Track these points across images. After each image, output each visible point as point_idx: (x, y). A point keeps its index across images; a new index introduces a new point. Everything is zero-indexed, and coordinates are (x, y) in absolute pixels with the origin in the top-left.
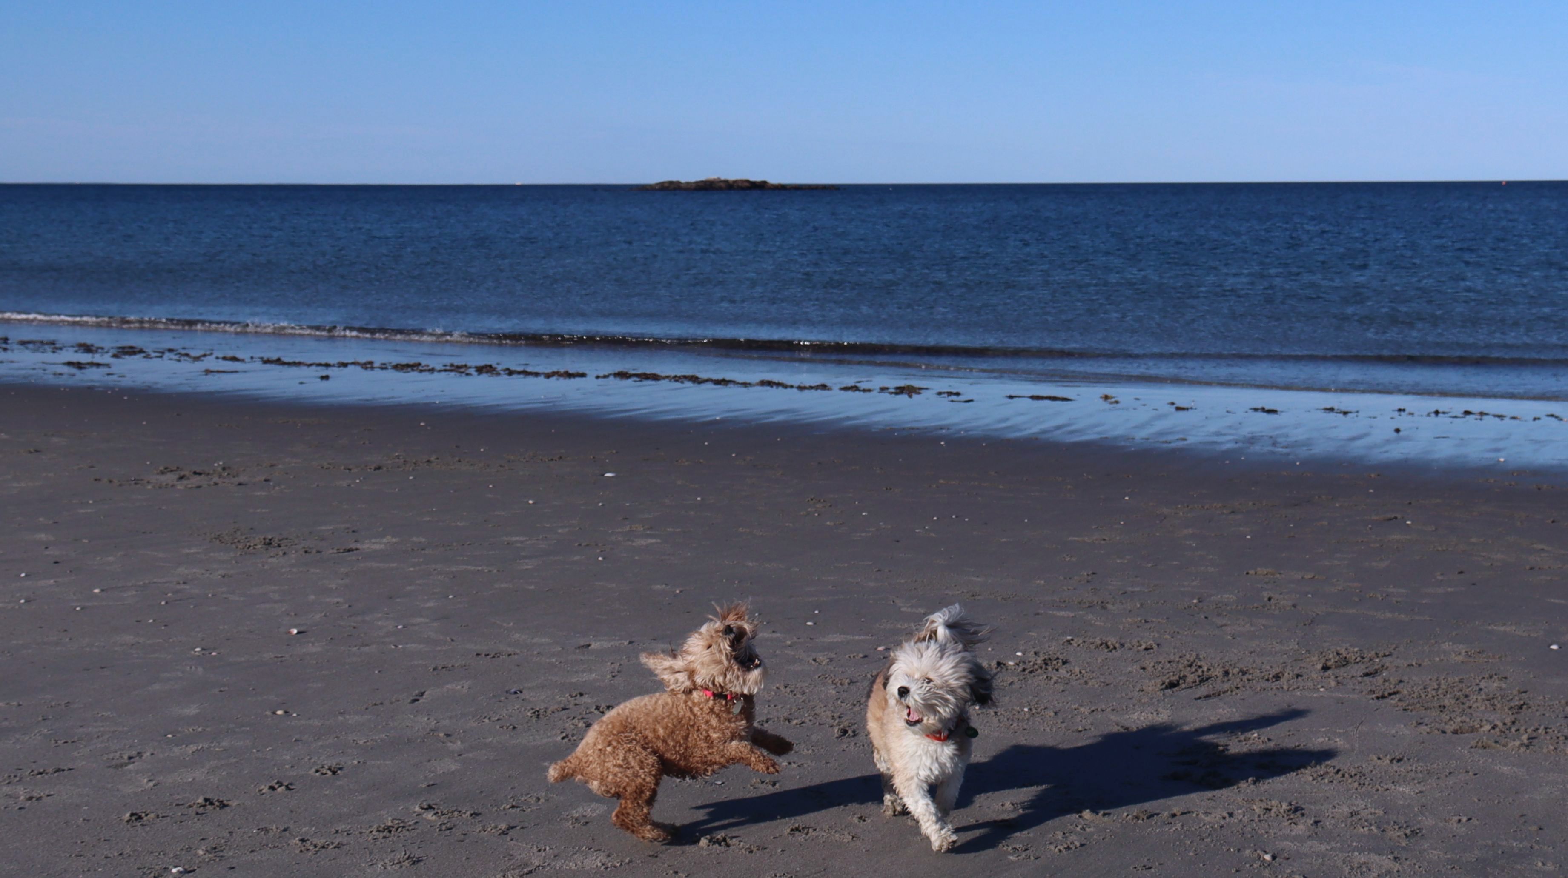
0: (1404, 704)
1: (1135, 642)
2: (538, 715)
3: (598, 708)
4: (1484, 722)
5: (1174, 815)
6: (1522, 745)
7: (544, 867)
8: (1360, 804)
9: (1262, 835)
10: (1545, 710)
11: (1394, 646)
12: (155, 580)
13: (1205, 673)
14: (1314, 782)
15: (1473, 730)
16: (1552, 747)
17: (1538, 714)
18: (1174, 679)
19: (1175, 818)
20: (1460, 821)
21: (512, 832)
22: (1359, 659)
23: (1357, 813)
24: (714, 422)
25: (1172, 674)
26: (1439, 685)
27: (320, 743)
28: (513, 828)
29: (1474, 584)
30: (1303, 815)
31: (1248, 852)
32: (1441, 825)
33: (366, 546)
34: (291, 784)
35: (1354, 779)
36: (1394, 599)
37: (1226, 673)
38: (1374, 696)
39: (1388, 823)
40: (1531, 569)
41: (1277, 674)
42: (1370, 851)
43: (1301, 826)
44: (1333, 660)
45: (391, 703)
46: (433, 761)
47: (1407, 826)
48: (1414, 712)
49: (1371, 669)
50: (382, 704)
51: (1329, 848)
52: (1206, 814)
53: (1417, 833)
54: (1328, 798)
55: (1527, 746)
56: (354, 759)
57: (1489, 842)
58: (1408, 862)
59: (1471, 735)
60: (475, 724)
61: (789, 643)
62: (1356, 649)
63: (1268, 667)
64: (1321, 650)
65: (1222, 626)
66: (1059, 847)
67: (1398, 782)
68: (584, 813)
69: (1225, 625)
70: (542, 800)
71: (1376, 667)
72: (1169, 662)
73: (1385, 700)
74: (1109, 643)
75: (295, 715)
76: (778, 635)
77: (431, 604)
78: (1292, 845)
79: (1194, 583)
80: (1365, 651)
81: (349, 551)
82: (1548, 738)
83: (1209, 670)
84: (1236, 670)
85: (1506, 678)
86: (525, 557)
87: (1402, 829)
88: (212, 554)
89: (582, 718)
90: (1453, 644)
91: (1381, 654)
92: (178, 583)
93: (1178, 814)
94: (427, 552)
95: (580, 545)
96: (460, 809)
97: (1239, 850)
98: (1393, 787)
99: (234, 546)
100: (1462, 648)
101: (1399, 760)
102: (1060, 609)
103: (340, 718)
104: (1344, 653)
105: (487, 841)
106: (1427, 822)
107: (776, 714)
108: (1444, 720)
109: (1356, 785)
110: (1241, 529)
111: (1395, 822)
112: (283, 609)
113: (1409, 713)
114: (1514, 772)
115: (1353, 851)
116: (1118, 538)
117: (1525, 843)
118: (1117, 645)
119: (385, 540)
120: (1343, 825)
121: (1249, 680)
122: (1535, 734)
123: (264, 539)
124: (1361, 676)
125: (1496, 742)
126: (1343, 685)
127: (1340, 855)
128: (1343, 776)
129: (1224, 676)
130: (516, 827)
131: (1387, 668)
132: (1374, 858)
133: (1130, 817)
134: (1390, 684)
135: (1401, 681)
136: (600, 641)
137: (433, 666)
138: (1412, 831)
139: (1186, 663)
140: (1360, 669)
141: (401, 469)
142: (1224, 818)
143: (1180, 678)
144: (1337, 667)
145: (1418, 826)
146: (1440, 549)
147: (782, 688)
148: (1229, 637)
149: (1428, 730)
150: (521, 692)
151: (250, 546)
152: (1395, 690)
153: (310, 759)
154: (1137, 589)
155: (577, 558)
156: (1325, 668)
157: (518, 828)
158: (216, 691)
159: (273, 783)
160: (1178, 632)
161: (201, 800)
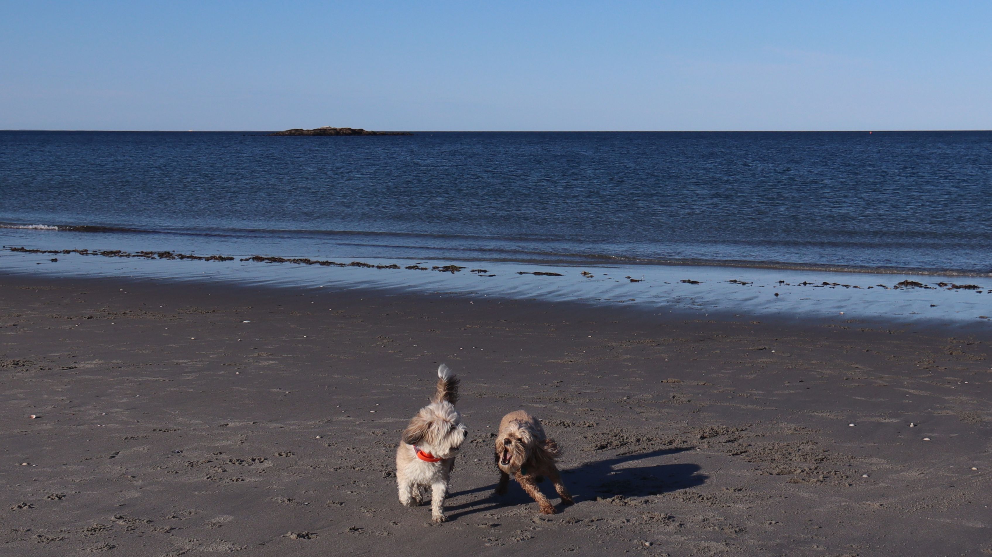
0: (749, 458)
1: (582, 422)
3: (231, 461)
4: (798, 468)
5: (592, 521)
6: (819, 480)
7: (192, 550)
8: (711, 514)
9: (646, 531)
10: (838, 461)
11: (749, 424)
13: (625, 440)
14: (683, 502)
15: (790, 472)
16: (837, 482)
17: (833, 463)
18: (604, 443)
19: (593, 523)
20: (771, 523)
21: (173, 531)
22: (725, 432)
23: (707, 519)
24: (319, 289)
25: (603, 441)
26: (773, 447)
27: (51, 482)
28: (174, 529)
29: (808, 388)
30: (674, 520)
31: (635, 541)
32: (759, 525)
33: (82, 366)
34: (32, 505)
35: (709, 500)
36: (755, 397)
37: (638, 440)
39: (726, 525)
40: (847, 379)
41: (670, 441)
42: (712, 540)
43: (671, 527)
44: (708, 433)
45: (97, 459)
46: (123, 492)
48: (754, 463)
49: (732, 438)
50: (91, 459)
51: (686, 538)
52: (613, 520)
54: (690, 511)
55: (822, 481)
56: (73, 491)
57: (787, 535)
58: (734, 546)
59: (788, 476)
60: (151, 471)
61: (358, 423)
62: (724, 426)
63: (666, 437)
64: (702, 427)
65: (641, 413)
66: (517, 538)
67: (736, 502)
70: (193, 514)
71: (736, 437)
72: (603, 434)
73: (738, 456)
74: (565, 423)
75: (34, 465)
76: (351, 418)
78: (664, 537)
79: (626, 387)
80: (730, 428)
81: (70, 368)
82: (836, 477)
83: (627, 438)
84: (645, 439)
85: (817, 443)
86: (187, 372)
87: (734, 528)
90: (788, 423)
91: (740, 429)
93: (595, 520)
94: (122, 369)
95: (224, 365)
96: (140, 518)
97: (630, 540)
98: (733, 505)
100: (793, 426)
101: (740, 490)
102: (536, 404)
103: (64, 467)
104: (716, 429)
105: (157, 536)
106: (751, 524)
108: (773, 467)
109: (709, 503)
110: (662, 355)
111: (730, 524)
112: (27, 404)
113: (752, 463)
114: (811, 496)
115: (702, 540)
116: (580, 361)
117: (810, 536)
118: (570, 424)
119: (94, 362)
120: (698, 526)
121: (652, 444)
122: (828, 475)
123: (14, 361)
124: (725, 442)
125: (803, 479)
126: (712, 446)
127: (693, 542)
128: (702, 498)
129: (636, 442)
131: (742, 437)
132: (714, 543)
133: (564, 521)
134: (743, 446)
135: (750, 445)
138: (740, 529)
139: (614, 434)
140: (725, 438)
142: (624, 522)
143: (608, 443)
144: (711, 437)
145: (745, 526)
146: (790, 367)
148: (644, 420)
149: (762, 472)
152: (745, 450)
153: (44, 491)
154: (588, 391)
155: (222, 372)
156: (703, 437)
157: (177, 529)
160: (611, 417)
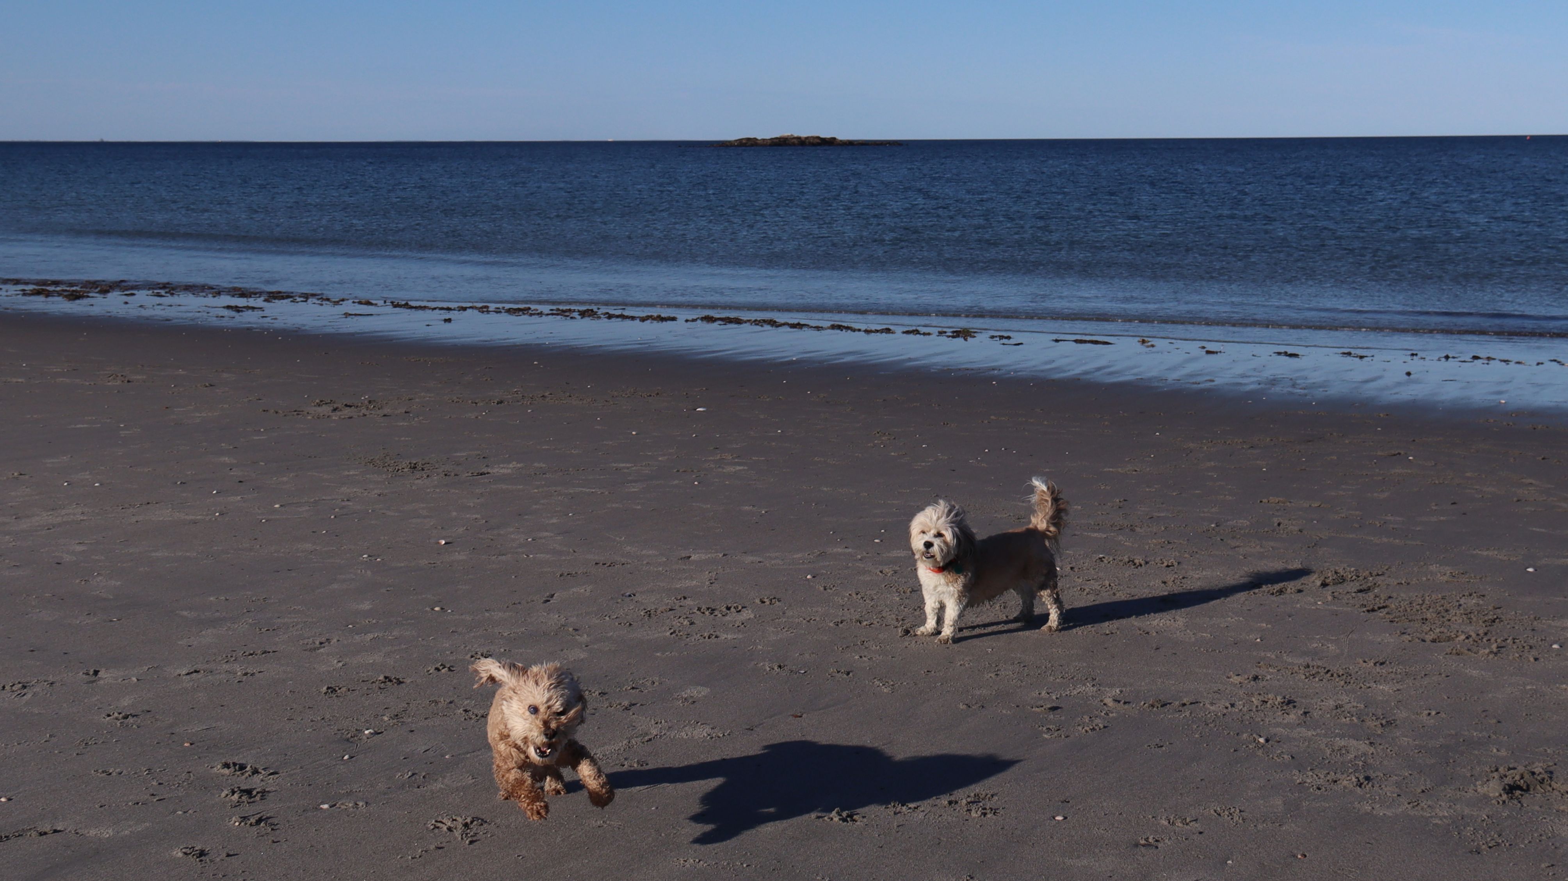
0: (1391, 617)
1: (1158, 560)
2: (650, 614)
3: (699, 609)
4: (1460, 633)
5: (1184, 705)
6: (1491, 652)
7: (661, 736)
8: (1345, 698)
9: (1258, 722)
10: (1515, 623)
11: (1387, 567)
12: (324, 498)
14: (1307, 680)
15: (1449, 639)
16: (1517, 655)
17: (1509, 626)
19: (1185, 707)
20: (1429, 714)
21: (633, 708)
22: (1354, 577)
23: (1341, 706)
24: (791, 363)
26: (1424, 601)
27: (472, 634)
28: (634, 705)
29: (1464, 514)
30: (1295, 707)
31: (1245, 735)
32: (1414, 717)
33: (496, 470)
34: (452, 667)
35: (1341, 679)
36: (1391, 526)
38: (1365, 609)
39: (1367, 715)
40: (1518, 501)
42: (1350, 737)
43: (1292, 716)
44: (1331, 578)
45: (528, 603)
46: (565, 651)
47: (1384, 718)
48: (1399, 624)
49: (1364, 587)
50: (520, 603)
51: (1314, 733)
52: (1212, 704)
53: (1391, 723)
54: (1317, 693)
55: (1496, 654)
56: (501, 648)
57: (1453, 732)
58: (1381, 747)
59: (1448, 644)
60: (597, 622)
61: (859, 557)
62: (1353, 569)
64: (1322, 569)
65: (1235, 547)
66: (1086, 728)
67: (1379, 681)
68: (692, 695)
69: (1238, 547)
70: (657, 683)
71: (1369, 584)
73: (1375, 613)
74: (1136, 561)
75: (449, 611)
76: (850, 550)
77: (554, 521)
78: (1284, 731)
79: (1213, 510)
80: (1361, 571)
81: (481, 474)
82: (1515, 647)
85: (1483, 596)
86: (631, 481)
87: (1379, 720)
88: (368, 476)
89: (687, 618)
90: (1440, 565)
91: (1374, 573)
92: (343, 501)
93: (1188, 703)
94: (547, 476)
95: (678, 471)
96: (590, 689)
97: (1238, 734)
98: (1375, 686)
99: (385, 469)
100: (1448, 570)
101: (1382, 664)
102: (1094, 531)
103: (487, 614)
104: (1342, 573)
105: (614, 715)
106: (1401, 714)
107: (849, 616)
108: (1425, 631)
109: (1342, 683)
110: (1258, 462)
111: (1373, 714)
112: (432, 524)
113: (1395, 624)
114: (1482, 675)
115: (1336, 736)
116: (1148, 469)
117: (1484, 733)
118: (1142, 563)
119: (511, 466)
120: (1329, 716)
122: (1504, 644)
123: (410, 463)
124: (1355, 593)
125: (1469, 650)
126: (1338, 599)
127: (1324, 740)
128: (1332, 675)
130: (636, 704)
131: (1379, 585)
132: (1353, 742)
133: (1146, 705)
134: (1380, 599)
135: (1390, 597)
136: (698, 553)
137: (560, 573)
138: (1387, 722)
140: (1355, 586)
141: (520, 403)
142: (1227, 708)
144: (1335, 584)
145: (1393, 718)
146: (1437, 482)
147: (854, 595)
148: (1241, 557)
149: (1410, 639)
150: (634, 595)
151: (398, 470)
152: (1384, 604)
153: (465, 647)
154: (1162, 515)
155: (676, 482)
156: (1324, 585)
157: (638, 705)
158: (383, 590)
159: (438, 665)
160: (1196, 552)
161: (381, 678)
